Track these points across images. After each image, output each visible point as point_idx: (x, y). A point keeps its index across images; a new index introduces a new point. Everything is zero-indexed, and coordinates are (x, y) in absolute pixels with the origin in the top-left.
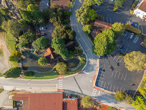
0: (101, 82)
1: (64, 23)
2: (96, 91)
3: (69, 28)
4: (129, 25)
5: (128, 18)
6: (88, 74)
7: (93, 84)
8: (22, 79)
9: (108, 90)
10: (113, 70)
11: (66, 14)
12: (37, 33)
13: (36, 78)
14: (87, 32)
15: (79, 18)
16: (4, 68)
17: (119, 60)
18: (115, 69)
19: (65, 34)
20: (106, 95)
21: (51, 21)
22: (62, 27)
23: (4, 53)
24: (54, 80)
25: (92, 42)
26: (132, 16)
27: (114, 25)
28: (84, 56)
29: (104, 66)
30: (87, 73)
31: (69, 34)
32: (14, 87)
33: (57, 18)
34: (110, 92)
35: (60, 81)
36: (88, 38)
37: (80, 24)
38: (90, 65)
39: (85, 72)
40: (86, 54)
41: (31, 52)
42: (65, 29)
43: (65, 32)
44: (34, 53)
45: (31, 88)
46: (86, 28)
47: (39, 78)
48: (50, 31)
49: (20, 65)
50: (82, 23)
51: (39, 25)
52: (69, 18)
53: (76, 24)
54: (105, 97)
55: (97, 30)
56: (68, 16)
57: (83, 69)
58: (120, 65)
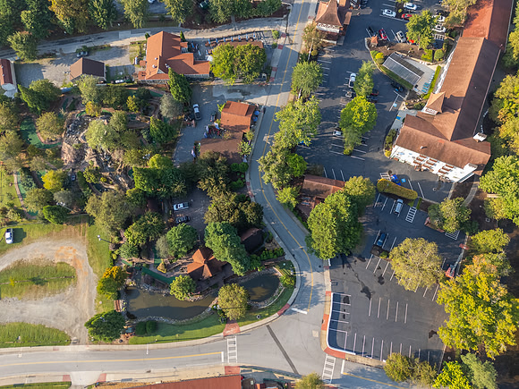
0: (344, 333)
1: (231, 188)
2: (332, 361)
3: (244, 199)
4: (385, 182)
5: (382, 167)
6: (305, 313)
7: (323, 340)
8: (125, 347)
9: (367, 354)
10: (369, 296)
11: (236, 170)
12: (166, 217)
13: (164, 338)
14: (289, 204)
15: (267, 173)
16: (76, 319)
17: (379, 268)
18: (374, 292)
19: (237, 212)
20: (363, 370)
21: (202, 185)
22: (229, 197)
23: (80, 277)
24: (214, 341)
25: (305, 229)
26: (391, 162)
27: (349, 184)
28: (289, 265)
29: (346, 288)
30: (302, 312)
31: (246, 212)
32: (100, 372)
33: (216, 179)
34: (371, 362)
35: (230, 343)
36: (295, 218)
37: (270, 188)
38: (308, 289)
39: (296, 309)
40: (293, 260)
41: (152, 269)
42: (234, 200)
43: (236, 208)
44: (160, 268)
45: (149, 372)
46: (286, 195)
47: (171, 338)
48: (199, 211)
49: (121, 306)
50: (275, 185)
51: (172, 199)
52: (243, 176)
53: (262, 189)
54: (360, 377)
55: (312, 197)
56: (241, 173)
57: (290, 302)
58: (385, 280)
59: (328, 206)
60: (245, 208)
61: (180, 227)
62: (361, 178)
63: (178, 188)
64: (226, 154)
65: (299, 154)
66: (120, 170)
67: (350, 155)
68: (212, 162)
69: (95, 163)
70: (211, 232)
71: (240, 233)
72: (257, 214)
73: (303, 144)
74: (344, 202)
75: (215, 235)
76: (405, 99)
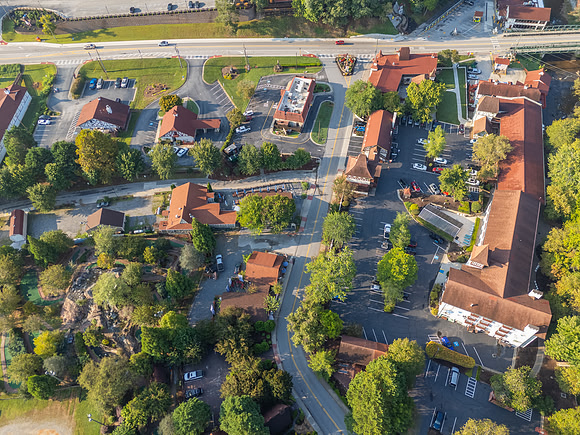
1: (255, 352)
3: (269, 366)
4: (435, 346)
5: (429, 327)
11: (260, 329)
12: (174, 390)
14: (323, 372)
15: (297, 334)
19: (261, 382)
21: (221, 348)
22: (252, 364)
25: (343, 405)
26: (438, 321)
27: (393, 348)
31: (272, 382)
33: (237, 341)
36: (331, 391)
37: (301, 351)
42: (258, 367)
43: (260, 377)
46: (320, 361)
48: (215, 381)
50: (306, 348)
51: (183, 366)
52: (268, 337)
53: (291, 353)
55: (351, 364)
56: (267, 334)
59: (370, 374)
60: (271, 378)
61: (191, 402)
62: (406, 340)
63: (191, 352)
64: (249, 311)
65: (333, 311)
66: (126, 331)
67: (392, 311)
68: (233, 320)
69: (99, 321)
70: (228, 409)
71: (264, 412)
72: (285, 385)
73: (337, 299)
74: (389, 370)
75: (233, 414)
76: (446, 251)
